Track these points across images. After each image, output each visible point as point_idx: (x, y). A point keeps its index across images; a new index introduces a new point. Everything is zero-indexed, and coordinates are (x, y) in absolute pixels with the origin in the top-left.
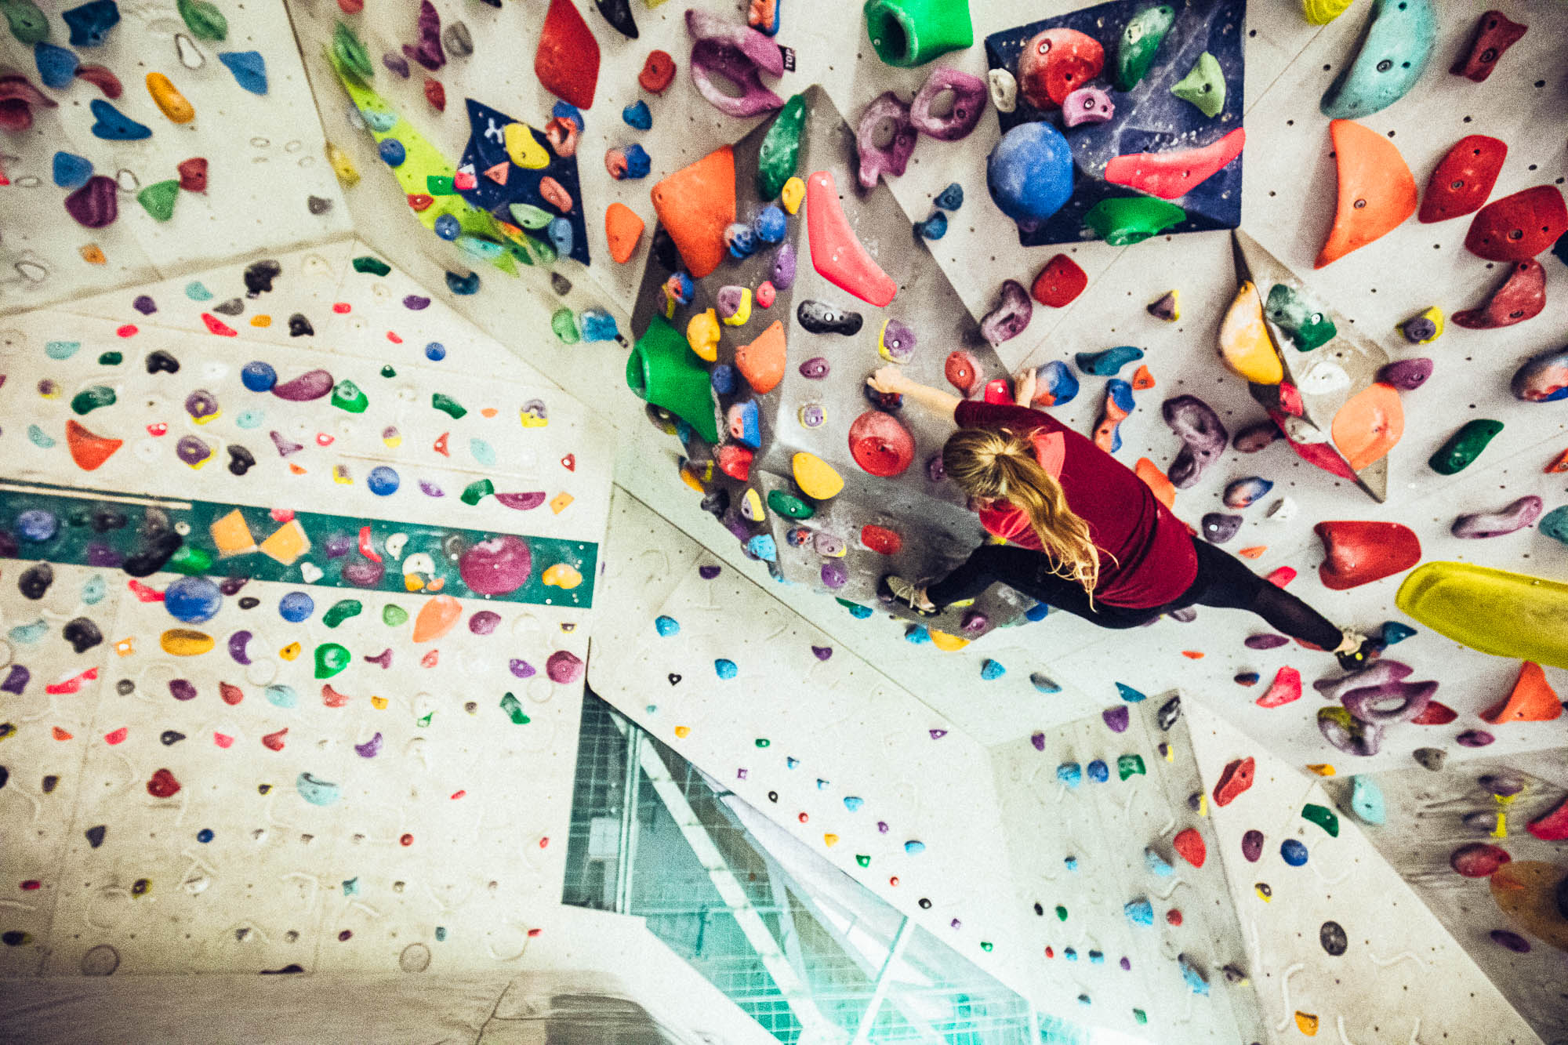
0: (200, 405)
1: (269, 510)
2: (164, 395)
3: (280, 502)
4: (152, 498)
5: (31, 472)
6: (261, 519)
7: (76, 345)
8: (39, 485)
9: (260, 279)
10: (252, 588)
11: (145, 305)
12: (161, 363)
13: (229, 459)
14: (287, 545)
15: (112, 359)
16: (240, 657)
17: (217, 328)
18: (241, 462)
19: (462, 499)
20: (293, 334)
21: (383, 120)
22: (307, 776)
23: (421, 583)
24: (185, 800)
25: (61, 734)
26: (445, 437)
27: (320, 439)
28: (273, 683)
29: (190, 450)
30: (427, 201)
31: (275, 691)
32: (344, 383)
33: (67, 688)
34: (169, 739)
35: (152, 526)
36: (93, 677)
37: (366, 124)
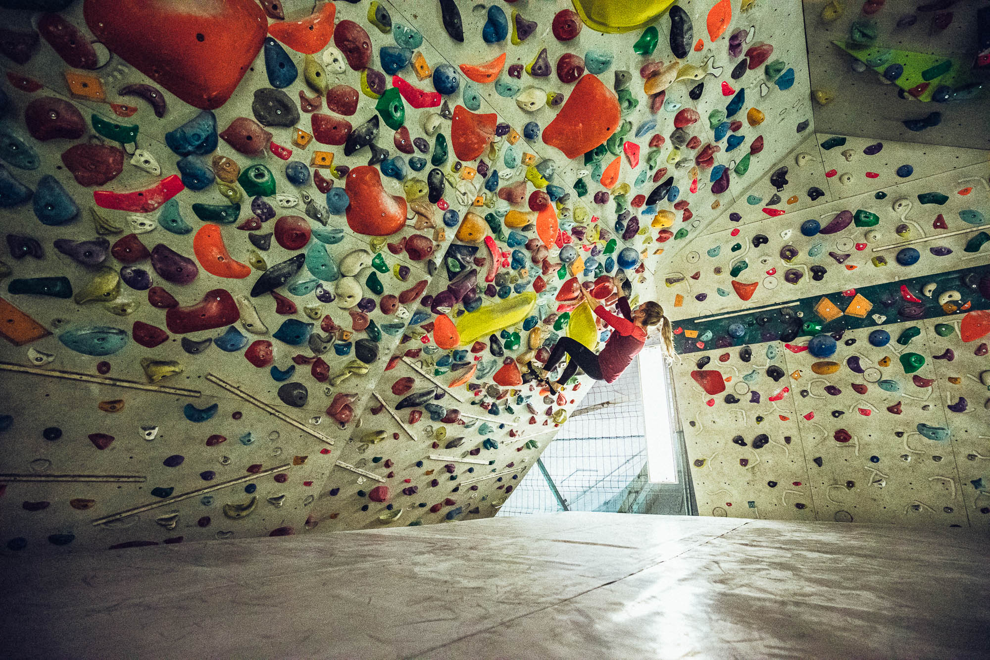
0: (788, 253)
1: (841, 293)
2: (767, 255)
3: (847, 287)
4: (779, 304)
6: (841, 299)
7: (719, 247)
8: (728, 313)
9: (779, 179)
10: (848, 335)
11: (735, 217)
12: (759, 240)
13: (812, 274)
14: (860, 307)
15: (736, 248)
16: (858, 369)
17: (773, 213)
18: (818, 273)
19: (965, 250)
20: (813, 199)
21: (884, 58)
22: (924, 425)
23: (955, 308)
24: (857, 443)
25: (783, 418)
26: (940, 218)
27: (859, 247)
28: (882, 379)
29: (792, 276)
30: (924, 87)
31: (885, 384)
32: (859, 212)
33: (778, 398)
34: (837, 414)
35: (787, 317)
36: (788, 391)
37: (869, 66)
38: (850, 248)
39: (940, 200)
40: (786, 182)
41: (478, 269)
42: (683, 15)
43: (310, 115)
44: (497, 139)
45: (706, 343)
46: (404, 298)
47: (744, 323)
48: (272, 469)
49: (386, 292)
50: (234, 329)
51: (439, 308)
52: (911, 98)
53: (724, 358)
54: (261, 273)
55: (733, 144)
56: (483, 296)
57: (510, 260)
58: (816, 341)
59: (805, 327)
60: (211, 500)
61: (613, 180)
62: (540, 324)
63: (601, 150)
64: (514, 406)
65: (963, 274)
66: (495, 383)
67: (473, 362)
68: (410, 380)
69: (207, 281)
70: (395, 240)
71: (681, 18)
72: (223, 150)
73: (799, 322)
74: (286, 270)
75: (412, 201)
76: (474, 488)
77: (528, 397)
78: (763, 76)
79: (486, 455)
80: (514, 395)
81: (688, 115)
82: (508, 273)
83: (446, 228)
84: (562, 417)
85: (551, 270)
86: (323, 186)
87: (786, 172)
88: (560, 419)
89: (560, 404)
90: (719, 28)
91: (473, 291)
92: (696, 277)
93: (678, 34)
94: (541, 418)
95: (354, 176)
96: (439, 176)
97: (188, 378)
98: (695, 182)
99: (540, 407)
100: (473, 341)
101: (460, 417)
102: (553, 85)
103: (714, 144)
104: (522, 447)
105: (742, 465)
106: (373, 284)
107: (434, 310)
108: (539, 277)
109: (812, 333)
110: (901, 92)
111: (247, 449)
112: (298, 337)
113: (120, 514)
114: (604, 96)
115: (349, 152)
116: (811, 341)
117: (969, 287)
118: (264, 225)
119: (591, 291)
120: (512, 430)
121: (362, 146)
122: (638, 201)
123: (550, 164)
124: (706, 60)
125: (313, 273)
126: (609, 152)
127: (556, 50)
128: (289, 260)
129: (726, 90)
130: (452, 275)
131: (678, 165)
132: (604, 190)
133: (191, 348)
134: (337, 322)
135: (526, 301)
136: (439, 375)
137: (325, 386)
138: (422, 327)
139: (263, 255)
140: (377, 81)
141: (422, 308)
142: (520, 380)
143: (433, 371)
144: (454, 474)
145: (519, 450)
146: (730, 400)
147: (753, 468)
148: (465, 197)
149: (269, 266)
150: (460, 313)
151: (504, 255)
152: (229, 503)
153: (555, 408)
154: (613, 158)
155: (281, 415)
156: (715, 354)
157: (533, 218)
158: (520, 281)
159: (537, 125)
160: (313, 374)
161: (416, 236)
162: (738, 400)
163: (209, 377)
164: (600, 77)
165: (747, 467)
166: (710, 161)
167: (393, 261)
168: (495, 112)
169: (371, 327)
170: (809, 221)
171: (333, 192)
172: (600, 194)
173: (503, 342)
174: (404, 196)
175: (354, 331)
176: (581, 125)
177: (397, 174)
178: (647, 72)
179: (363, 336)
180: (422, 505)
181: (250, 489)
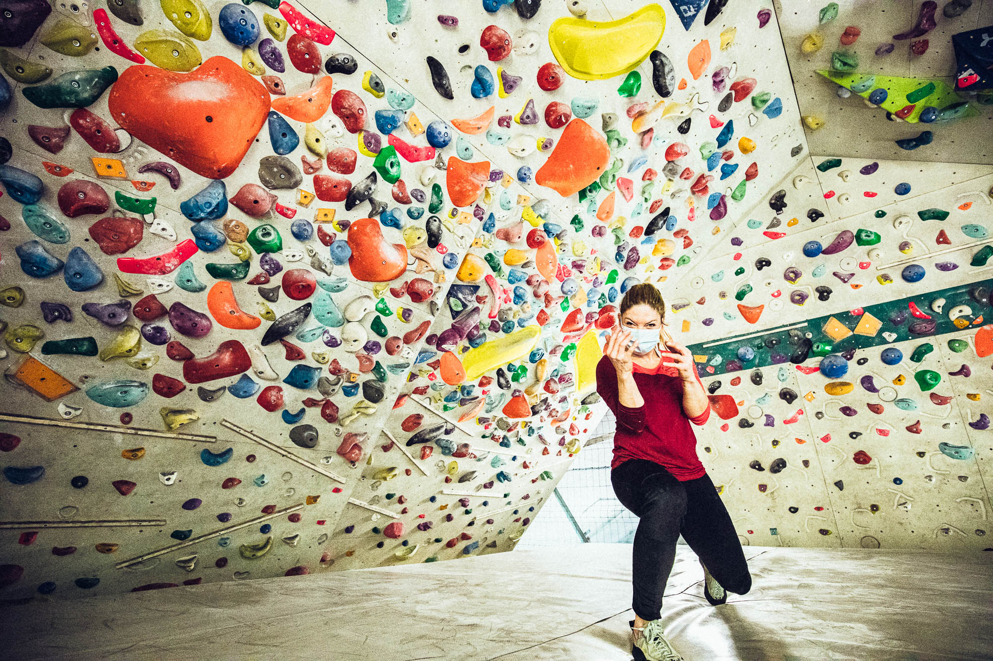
0: (792, 275)
1: (848, 312)
2: (771, 277)
3: (854, 306)
4: (787, 326)
5: (731, 332)
6: (847, 318)
7: (722, 272)
8: (736, 336)
9: (778, 203)
10: (859, 354)
11: (736, 242)
12: (762, 264)
13: (818, 295)
14: (870, 326)
15: (740, 272)
16: (872, 389)
17: (775, 236)
18: (824, 294)
19: (972, 264)
20: (813, 221)
21: (867, 84)
22: (946, 444)
23: (966, 323)
24: (878, 464)
25: (800, 441)
26: (942, 234)
27: (862, 266)
28: (898, 399)
29: (797, 298)
30: (910, 109)
31: (901, 402)
32: (860, 231)
33: (792, 421)
34: (854, 436)
35: (796, 338)
36: (802, 413)
37: (854, 92)
38: (854, 267)
39: (941, 216)
40: (785, 205)
41: (480, 306)
42: (663, 59)
43: (312, 177)
44: (491, 184)
45: (715, 367)
46: (408, 339)
47: (753, 346)
48: (286, 509)
49: (391, 334)
50: (246, 377)
51: (443, 346)
52: (899, 120)
53: (735, 382)
54: (271, 323)
55: (727, 172)
56: (487, 332)
57: (512, 296)
58: (827, 362)
59: (815, 349)
60: (228, 541)
61: (609, 214)
62: (546, 356)
63: (594, 187)
64: (525, 438)
65: (971, 288)
66: (504, 416)
67: (481, 396)
68: (419, 417)
69: (220, 334)
70: (397, 284)
71: (662, 62)
72: (233, 213)
73: (808, 343)
74: (293, 320)
75: (412, 248)
76: (489, 522)
77: (539, 428)
78: (751, 107)
79: (500, 487)
80: (525, 426)
81: (678, 149)
82: (510, 309)
83: (446, 270)
84: (576, 447)
85: (553, 303)
86: (326, 240)
87: (784, 196)
88: (573, 449)
89: (572, 434)
90: (701, 67)
91: (477, 328)
92: (701, 302)
93: (660, 76)
94: (554, 448)
95: (355, 228)
96: (437, 223)
97: (204, 424)
98: (692, 210)
99: (553, 438)
100: (479, 376)
101: (470, 451)
102: (542, 131)
103: (707, 173)
104: (537, 479)
105: (761, 490)
106: (378, 327)
107: (439, 347)
108: (542, 311)
109: (823, 354)
110: (889, 115)
111: (261, 490)
112: (306, 381)
113: (141, 557)
114: (592, 138)
115: (349, 207)
116: (822, 363)
117: (978, 301)
118: (272, 278)
119: (596, 321)
120: (525, 462)
121: (361, 201)
122: (636, 231)
123: (544, 203)
124: (691, 97)
125: (320, 321)
126: (602, 188)
127: (542, 100)
128: (297, 310)
129: (715, 124)
130: (455, 314)
131: (673, 195)
132: (601, 224)
133: (206, 396)
134: (343, 365)
135: (530, 335)
136: (447, 410)
137: (334, 426)
138: (428, 364)
139: (271, 306)
140: (373, 141)
141: (427, 346)
142: (529, 413)
143: (442, 407)
144: (468, 508)
145: (533, 481)
146: (745, 424)
147: (772, 493)
148: (463, 240)
149: (278, 316)
150: (465, 349)
151: (505, 292)
152: (246, 545)
153: (568, 438)
154: (607, 194)
155: (293, 457)
156: (726, 378)
157: (532, 254)
158: (523, 316)
159: (529, 169)
160: (323, 416)
161: (417, 280)
162: (752, 425)
163: (224, 423)
164: (587, 120)
165: (765, 493)
166: (705, 190)
167: (396, 305)
168: (488, 160)
169: (378, 367)
170: (810, 243)
171: (335, 245)
172: (598, 228)
173: (509, 375)
174: (404, 243)
175: (361, 373)
176: (571, 166)
177: (396, 225)
178: (633, 113)
179: (371, 376)
180: (437, 541)
181: (265, 529)
